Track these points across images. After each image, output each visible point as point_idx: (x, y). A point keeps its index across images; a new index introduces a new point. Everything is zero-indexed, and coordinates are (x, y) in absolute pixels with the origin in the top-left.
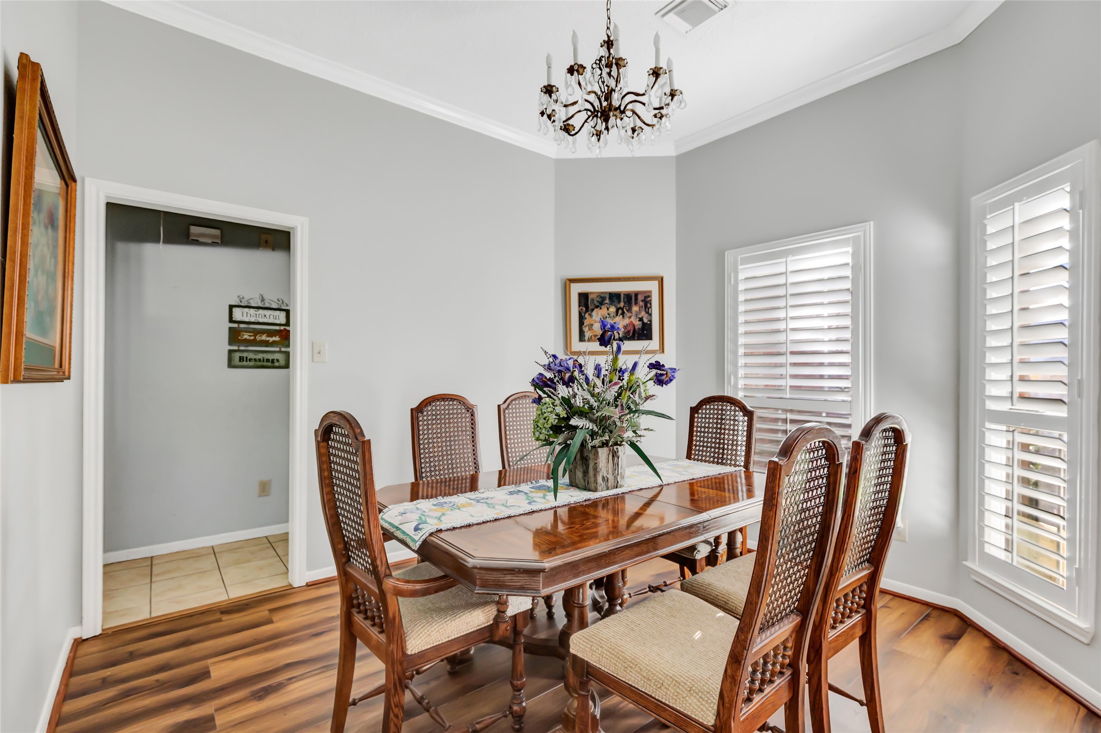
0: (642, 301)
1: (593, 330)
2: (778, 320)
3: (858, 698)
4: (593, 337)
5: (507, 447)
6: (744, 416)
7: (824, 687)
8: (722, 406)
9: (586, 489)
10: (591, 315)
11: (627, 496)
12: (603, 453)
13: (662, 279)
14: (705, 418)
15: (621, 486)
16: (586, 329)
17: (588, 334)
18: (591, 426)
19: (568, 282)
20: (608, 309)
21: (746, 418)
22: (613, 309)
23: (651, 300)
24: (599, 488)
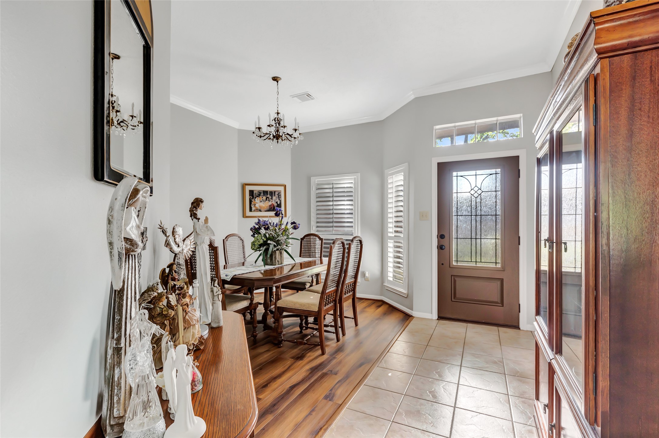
0: (277, 195)
1: (255, 206)
2: (330, 201)
3: (352, 317)
4: (256, 210)
5: (227, 257)
6: (320, 240)
7: (343, 317)
8: (312, 237)
9: (272, 264)
10: (255, 200)
11: (284, 267)
12: (277, 252)
13: (285, 186)
14: (306, 242)
15: (283, 264)
16: (253, 206)
17: (253, 209)
18: (274, 243)
19: (244, 185)
20: (262, 198)
21: (320, 241)
22: (264, 198)
23: (281, 195)
24: (276, 264)
